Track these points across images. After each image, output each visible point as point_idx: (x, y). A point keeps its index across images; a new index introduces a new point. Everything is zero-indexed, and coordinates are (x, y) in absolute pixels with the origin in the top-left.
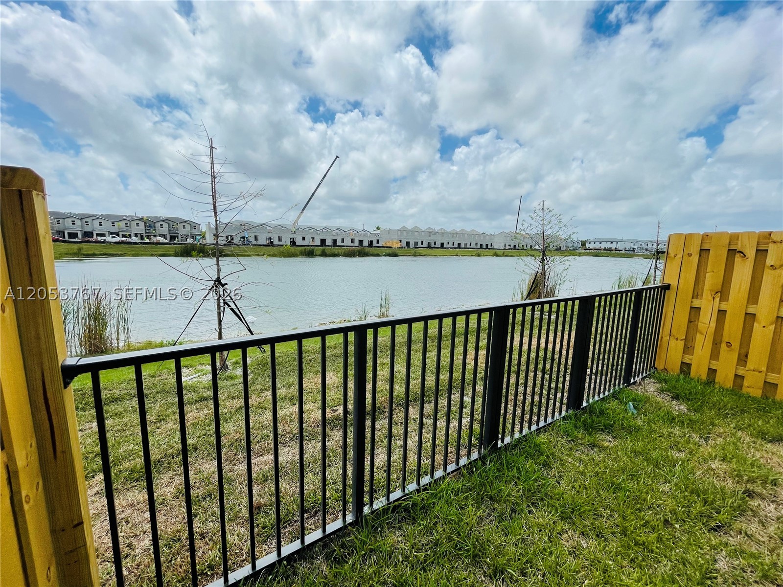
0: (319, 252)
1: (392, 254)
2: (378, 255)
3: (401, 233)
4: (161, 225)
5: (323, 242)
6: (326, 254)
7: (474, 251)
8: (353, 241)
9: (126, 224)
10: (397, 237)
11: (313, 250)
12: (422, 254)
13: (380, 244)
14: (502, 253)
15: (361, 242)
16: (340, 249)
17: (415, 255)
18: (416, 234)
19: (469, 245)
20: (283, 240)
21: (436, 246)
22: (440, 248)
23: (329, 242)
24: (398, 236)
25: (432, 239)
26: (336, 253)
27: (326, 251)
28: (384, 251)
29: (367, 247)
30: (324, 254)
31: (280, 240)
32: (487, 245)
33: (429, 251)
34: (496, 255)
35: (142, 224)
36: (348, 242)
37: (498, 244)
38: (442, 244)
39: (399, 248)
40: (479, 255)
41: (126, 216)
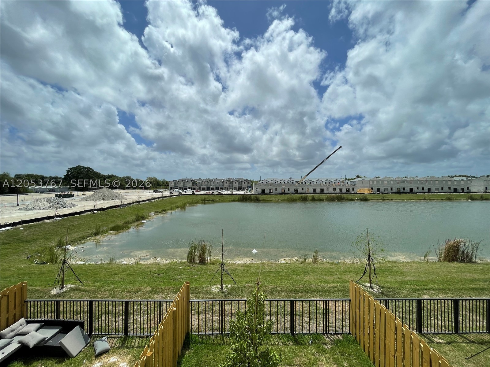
0: (310, 198)
1: (363, 199)
2: (352, 200)
3: (372, 182)
4: (235, 183)
5: (314, 190)
6: (315, 199)
7: (446, 195)
8: (335, 189)
9: (222, 183)
11: (307, 197)
12: (389, 199)
13: (356, 191)
14: (480, 197)
15: (341, 190)
16: (325, 195)
17: (383, 200)
18: (386, 182)
19: (440, 189)
20: (290, 190)
21: (405, 191)
22: (408, 193)
23: (318, 190)
24: (370, 185)
25: (402, 185)
26: (321, 198)
27: (315, 197)
28: (357, 196)
29: (345, 193)
30: (313, 199)
31: (289, 190)
32: (463, 189)
33: (397, 196)
34: (472, 199)
35: (228, 182)
36: (331, 190)
37: (477, 188)
38: (411, 190)
39: (370, 194)
40: (450, 199)
41: (222, 179)
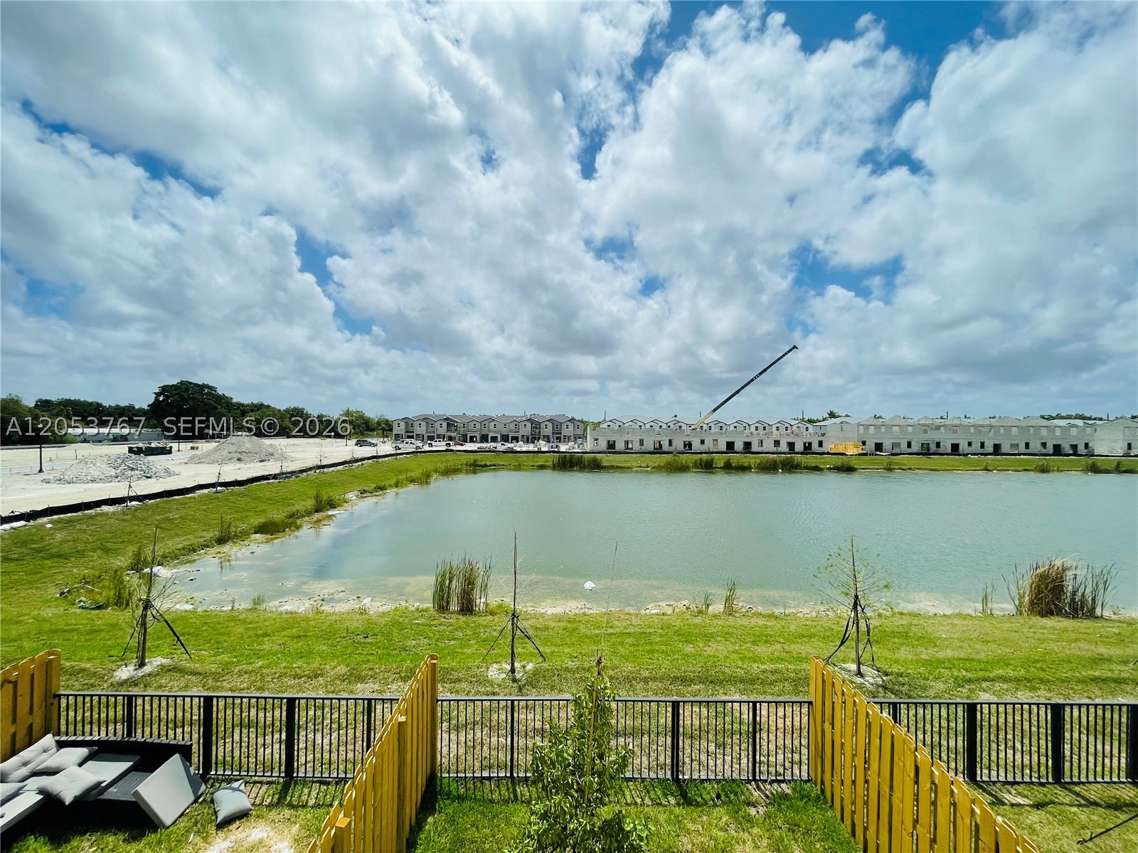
1: (843, 467)
2: (816, 469)
3: (864, 429)
4: (546, 425)
5: (730, 446)
6: (731, 465)
7: (1034, 461)
8: (777, 443)
9: (516, 425)
10: (856, 436)
11: (712, 460)
12: (904, 467)
13: (826, 448)
14: (1114, 465)
15: (791, 445)
16: (755, 458)
17: (889, 469)
18: (896, 429)
20: (674, 444)
21: (941, 450)
22: (948, 454)
23: (739, 446)
24: (858, 434)
25: (932, 437)
26: (746, 465)
27: (732, 461)
28: (829, 460)
29: (802, 453)
30: (728, 467)
31: (670, 444)
32: (1074, 447)
33: (922, 460)
34: (1095, 469)
35: (529, 425)
36: (769, 446)
37: (1108, 444)
38: (955, 448)
39: (859, 455)
40: (1044, 470)
41: (516, 416)
